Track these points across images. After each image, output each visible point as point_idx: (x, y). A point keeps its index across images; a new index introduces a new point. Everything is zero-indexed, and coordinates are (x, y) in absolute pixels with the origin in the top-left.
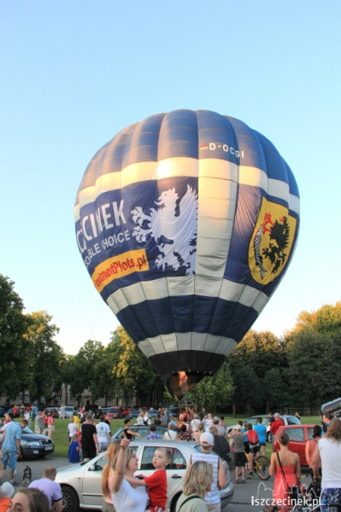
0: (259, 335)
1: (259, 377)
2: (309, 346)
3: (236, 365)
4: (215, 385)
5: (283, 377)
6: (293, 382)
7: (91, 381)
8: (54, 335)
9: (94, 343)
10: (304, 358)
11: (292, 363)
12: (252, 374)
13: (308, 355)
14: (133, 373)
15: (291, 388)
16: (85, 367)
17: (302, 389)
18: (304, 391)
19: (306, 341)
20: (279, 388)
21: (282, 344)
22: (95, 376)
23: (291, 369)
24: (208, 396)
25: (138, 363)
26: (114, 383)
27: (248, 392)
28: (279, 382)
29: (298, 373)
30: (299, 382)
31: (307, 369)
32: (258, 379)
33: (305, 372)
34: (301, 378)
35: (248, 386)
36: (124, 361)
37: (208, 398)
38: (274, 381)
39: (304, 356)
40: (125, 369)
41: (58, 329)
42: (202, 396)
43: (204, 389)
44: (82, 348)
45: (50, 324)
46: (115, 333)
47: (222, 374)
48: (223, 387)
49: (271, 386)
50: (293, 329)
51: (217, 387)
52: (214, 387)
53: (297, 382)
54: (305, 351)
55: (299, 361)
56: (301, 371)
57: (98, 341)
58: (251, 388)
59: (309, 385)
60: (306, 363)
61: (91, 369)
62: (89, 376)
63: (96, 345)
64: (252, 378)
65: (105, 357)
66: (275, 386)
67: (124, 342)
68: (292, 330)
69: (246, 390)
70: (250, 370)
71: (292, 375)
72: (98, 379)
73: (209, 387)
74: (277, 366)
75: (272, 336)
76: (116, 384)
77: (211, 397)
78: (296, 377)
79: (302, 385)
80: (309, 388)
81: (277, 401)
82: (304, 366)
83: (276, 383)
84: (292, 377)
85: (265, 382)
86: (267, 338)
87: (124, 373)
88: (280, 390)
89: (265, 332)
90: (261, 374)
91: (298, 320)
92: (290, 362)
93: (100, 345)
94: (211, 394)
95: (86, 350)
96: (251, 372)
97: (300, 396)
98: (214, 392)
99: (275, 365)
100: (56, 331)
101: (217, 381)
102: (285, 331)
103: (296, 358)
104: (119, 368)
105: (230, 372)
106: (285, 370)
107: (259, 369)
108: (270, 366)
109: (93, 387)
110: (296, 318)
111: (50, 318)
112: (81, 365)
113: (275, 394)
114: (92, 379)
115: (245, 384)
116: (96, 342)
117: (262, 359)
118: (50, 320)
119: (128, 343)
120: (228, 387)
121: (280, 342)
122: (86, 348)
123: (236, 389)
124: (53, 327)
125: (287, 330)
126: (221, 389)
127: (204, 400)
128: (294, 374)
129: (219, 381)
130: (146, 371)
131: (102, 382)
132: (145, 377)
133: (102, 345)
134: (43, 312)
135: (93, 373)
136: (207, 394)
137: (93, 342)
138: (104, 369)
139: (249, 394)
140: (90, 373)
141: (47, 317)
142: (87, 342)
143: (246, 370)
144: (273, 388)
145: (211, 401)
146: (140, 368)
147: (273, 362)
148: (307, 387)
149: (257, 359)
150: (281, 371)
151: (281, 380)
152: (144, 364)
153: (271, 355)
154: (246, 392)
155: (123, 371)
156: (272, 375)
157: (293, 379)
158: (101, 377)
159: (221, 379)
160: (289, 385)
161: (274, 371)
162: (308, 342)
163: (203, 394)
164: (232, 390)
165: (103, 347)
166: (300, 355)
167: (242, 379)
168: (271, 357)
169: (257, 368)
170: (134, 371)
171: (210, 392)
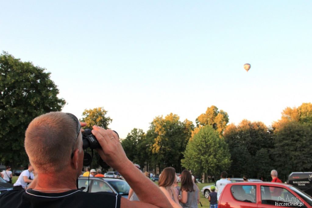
0: (253, 124)
1: (252, 154)
2: (291, 132)
3: (235, 145)
4: (216, 158)
5: (270, 156)
6: (277, 159)
7: (135, 156)
8: (109, 124)
9: (138, 131)
10: (287, 141)
11: (277, 144)
12: (246, 152)
13: (289, 139)
14: (164, 151)
15: (276, 163)
16: (131, 147)
17: (284, 165)
18: (286, 166)
19: (289, 129)
20: (266, 163)
21: (270, 131)
22: (138, 153)
23: (276, 149)
24: (210, 166)
25: (167, 144)
26: (151, 158)
27: (242, 165)
28: (267, 159)
29: (281, 152)
30: (282, 159)
31: (289, 150)
32: (251, 156)
33: (287, 152)
34: (284, 157)
35: (242, 160)
36: (157, 142)
37: (210, 168)
38: (263, 158)
39: (287, 140)
40: (158, 148)
41: (112, 120)
42: (206, 166)
43: (207, 161)
44: (129, 134)
45: (106, 116)
46: (152, 123)
47: (222, 150)
48: (222, 160)
49: (260, 161)
50: (278, 120)
51: (217, 160)
52: (215, 160)
53: (280, 159)
54: (287, 136)
55: (282, 144)
56: (284, 151)
57: (140, 129)
58: (244, 162)
59: (290, 162)
60: (288, 145)
61: (135, 148)
62: (133, 153)
63: (139, 132)
64: (246, 154)
65: (145, 140)
66: (263, 161)
67: (157, 130)
68: (277, 122)
69: (241, 164)
70: (244, 149)
71: (276, 154)
72: (139, 155)
73: (211, 159)
74: (266, 147)
75: (263, 125)
76: (152, 158)
77: (213, 167)
78: (280, 155)
79: (284, 162)
80: (290, 165)
81: (265, 173)
82: (286, 147)
83: (264, 159)
84: (277, 155)
85: (256, 158)
86: (258, 126)
87: (157, 151)
88: (267, 165)
89: (257, 122)
90: (253, 153)
91: (283, 114)
92: (276, 144)
93: (142, 132)
94: (212, 165)
95: (133, 135)
96: (245, 151)
97: (283, 170)
98: (215, 163)
99: (264, 147)
100: (110, 121)
101: (218, 156)
102: (273, 122)
103: (280, 141)
104: (154, 147)
105: (229, 150)
106: (272, 150)
107: (252, 149)
108: (260, 147)
109: (136, 160)
110: (282, 113)
111: (106, 112)
112: (128, 145)
113: (263, 168)
114: (136, 155)
115: (240, 159)
116: (139, 130)
117: (254, 142)
118: (106, 114)
119: (160, 130)
120: (226, 160)
121: (269, 130)
122: (133, 134)
123: (232, 162)
124: (108, 118)
125: (274, 122)
126: (220, 162)
127: (207, 169)
128: (279, 153)
129: (219, 156)
130: (174, 150)
131: (142, 157)
132: (172, 154)
133: (143, 132)
134: (101, 108)
135: (136, 150)
136: (209, 165)
137: (137, 129)
138: (144, 148)
139: (243, 167)
140: (134, 150)
141: (104, 111)
142: (133, 129)
143: (241, 148)
144: (262, 163)
145: (212, 170)
146: (169, 148)
147: (263, 145)
148: (289, 164)
149: (251, 141)
150: (269, 151)
151: (268, 157)
152: (172, 145)
153: (261, 139)
154: (241, 165)
155: (157, 149)
156: (262, 153)
157: (278, 157)
158: (142, 153)
159: (221, 154)
160: (275, 161)
161: (262, 150)
162: (290, 130)
163: (207, 165)
164: (229, 163)
165: (143, 133)
166: (284, 139)
167: (238, 155)
168: (261, 141)
169: (251, 148)
170: (164, 150)
171: (212, 164)
